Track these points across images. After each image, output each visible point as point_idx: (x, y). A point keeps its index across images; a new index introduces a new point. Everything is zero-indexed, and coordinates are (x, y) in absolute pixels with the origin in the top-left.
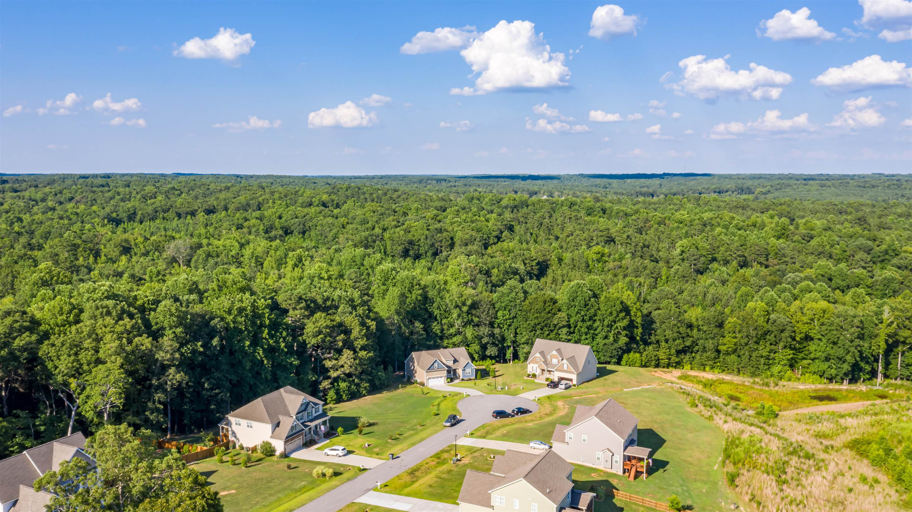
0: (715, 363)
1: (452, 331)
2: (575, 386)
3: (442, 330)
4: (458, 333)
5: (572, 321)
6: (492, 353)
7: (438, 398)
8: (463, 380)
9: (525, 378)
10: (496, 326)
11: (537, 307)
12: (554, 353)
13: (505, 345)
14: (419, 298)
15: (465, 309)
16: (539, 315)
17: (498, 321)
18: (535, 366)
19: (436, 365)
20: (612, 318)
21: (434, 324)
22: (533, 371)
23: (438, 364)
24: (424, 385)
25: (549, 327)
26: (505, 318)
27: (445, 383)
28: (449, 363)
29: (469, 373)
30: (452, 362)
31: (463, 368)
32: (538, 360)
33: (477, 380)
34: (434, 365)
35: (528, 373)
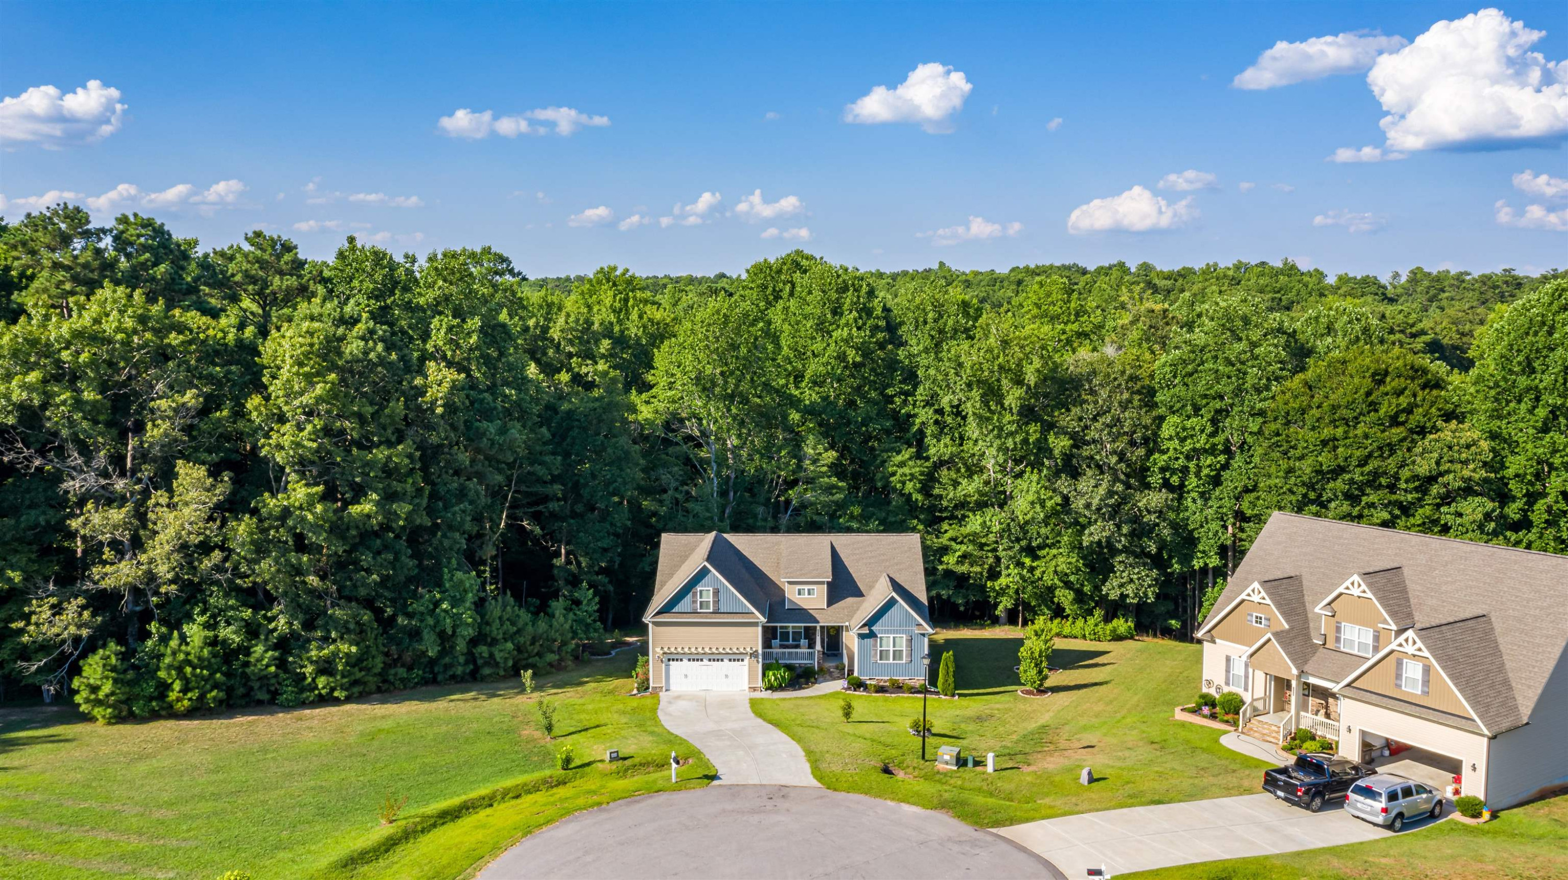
1: (970, 488)
2: (1472, 808)
5: (1515, 464)
6: (1130, 590)
8: (855, 684)
9: (1180, 715)
10: (1155, 479)
12: (1355, 585)
13: (1196, 564)
14: (852, 356)
16: (1341, 431)
17: (1160, 459)
18: (1240, 652)
19: (705, 591)
21: (899, 458)
22: (1227, 683)
23: (716, 593)
24: (648, 688)
25: (1392, 488)
26: (1188, 445)
27: (754, 689)
28: (806, 596)
29: (897, 655)
30: (821, 592)
31: (864, 625)
32: (1259, 620)
33: (937, 693)
34: (695, 595)
35: (1204, 689)
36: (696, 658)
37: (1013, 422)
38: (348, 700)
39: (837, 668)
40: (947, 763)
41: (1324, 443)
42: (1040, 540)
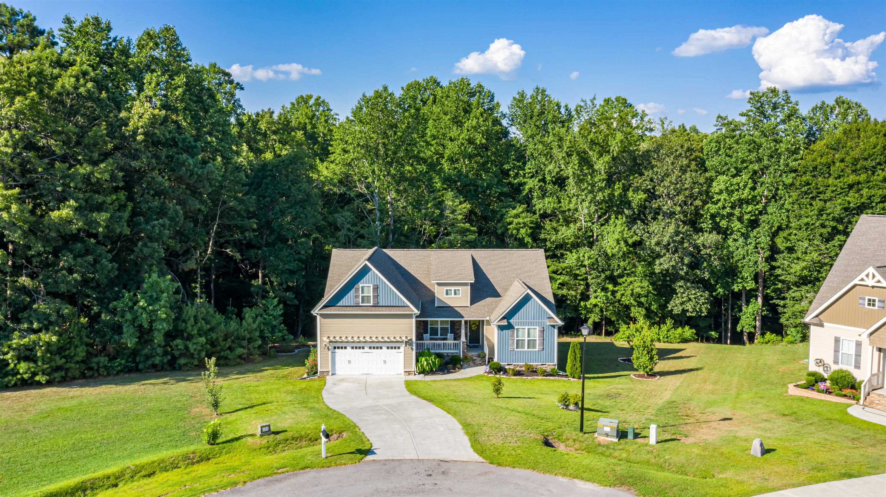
6: (689, 306)
8: (498, 369)
9: (792, 391)
10: (706, 225)
14: (479, 139)
16: (863, 177)
17: (713, 208)
18: (853, 336)
19: (367, 289)
21: (515, 212)
22: (836, 362)
23: (376, 289)
24: (316, 373)
26: (735, 197)
27: (409, 373)
28: (453, 295)
29: (531, 344)
30: (465, 293)
31: (503, 318)
32: (872, 303)
33: (566, 376)
34: (357, 290)
35: (813, 368)
36: (358, 346)
37: (604, 180)
38: (49, 383)
39: (479, 356)
40: (607, 435)
41: (851, 187)
42: (619, 271)
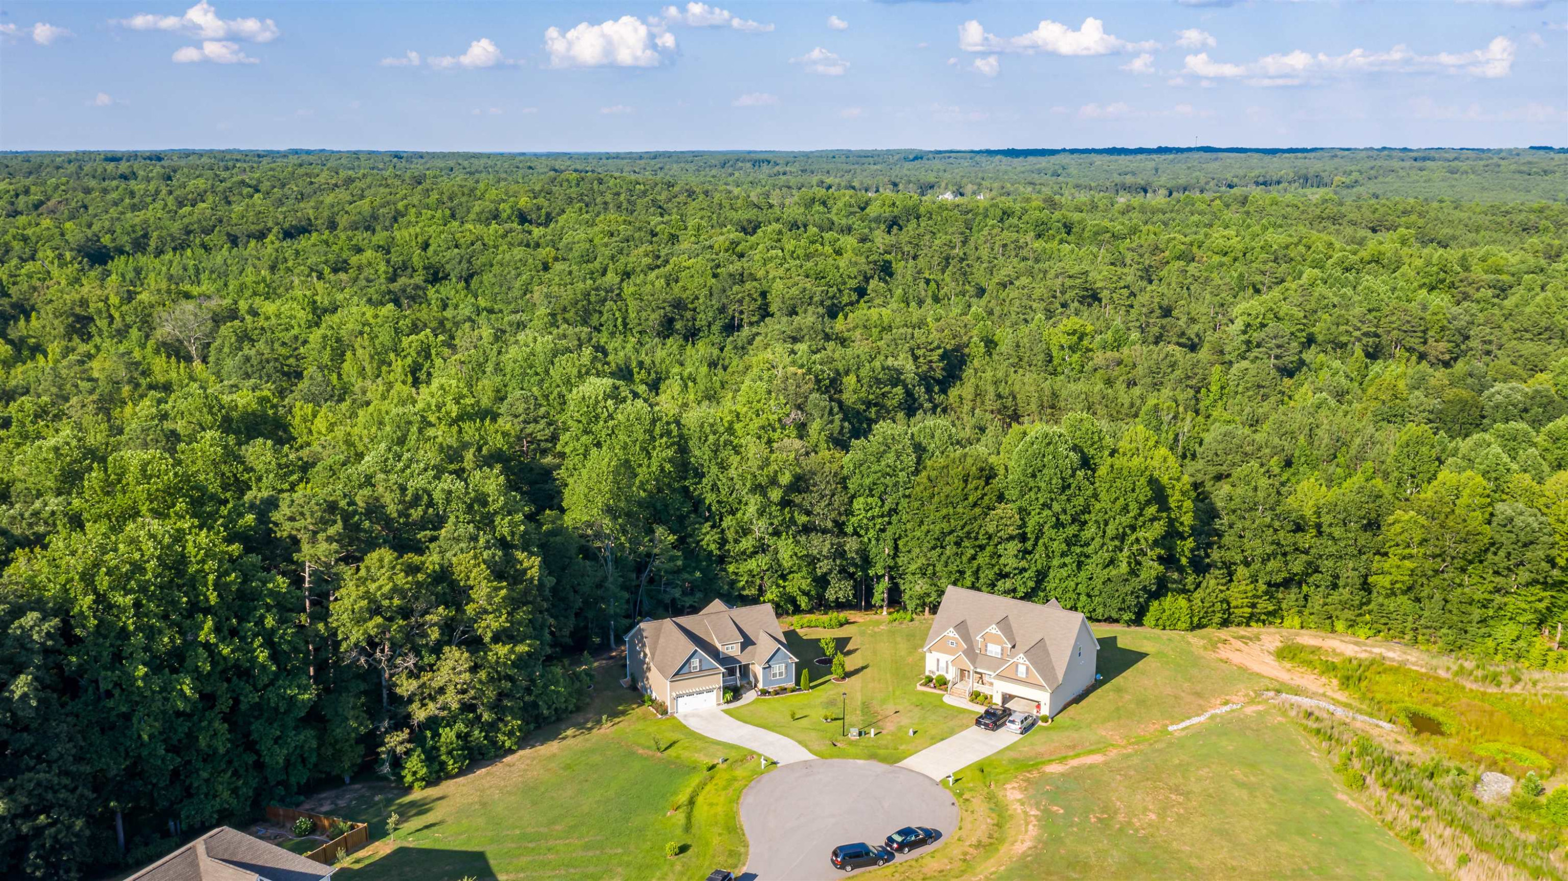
0: (1360, 615)
2: (1045, 719)
3: (723, 542)
4: (762, 548)
5: (1031, 523)
6: (840, 594)
7: (694, 769)
8: (765, 693)
9: (919, 688)
10: (849, 530)
11: (947, 490)
12: (994, 630)
13: (871, 573)
14: (668, 466)
15: (775, 495)
16: (951, 510)
17: (855, 520)
18: (945, 658)
19: (695, 662)
20: (1126, 520)
21: (704, 529)
22: (938, 671)
23: (700, 661)
24: (667, 713)
25: (976, 539)
26: (869, 514)
27: (721, 703)
28: (730, 648)
29: (781, 674)
30: (738, 647)
31: (766, 663)
32: (952, 644)
33: (801, 690)
34: (690, 664)
35: (927, 673)
36: (690, 694)
40: (854, 736)
